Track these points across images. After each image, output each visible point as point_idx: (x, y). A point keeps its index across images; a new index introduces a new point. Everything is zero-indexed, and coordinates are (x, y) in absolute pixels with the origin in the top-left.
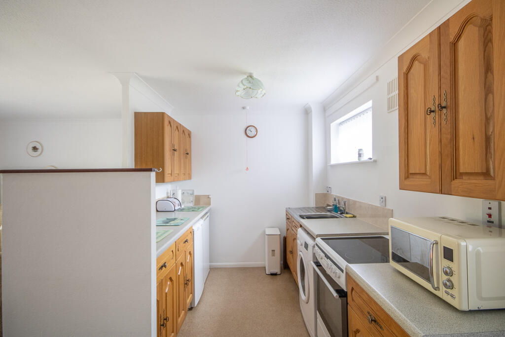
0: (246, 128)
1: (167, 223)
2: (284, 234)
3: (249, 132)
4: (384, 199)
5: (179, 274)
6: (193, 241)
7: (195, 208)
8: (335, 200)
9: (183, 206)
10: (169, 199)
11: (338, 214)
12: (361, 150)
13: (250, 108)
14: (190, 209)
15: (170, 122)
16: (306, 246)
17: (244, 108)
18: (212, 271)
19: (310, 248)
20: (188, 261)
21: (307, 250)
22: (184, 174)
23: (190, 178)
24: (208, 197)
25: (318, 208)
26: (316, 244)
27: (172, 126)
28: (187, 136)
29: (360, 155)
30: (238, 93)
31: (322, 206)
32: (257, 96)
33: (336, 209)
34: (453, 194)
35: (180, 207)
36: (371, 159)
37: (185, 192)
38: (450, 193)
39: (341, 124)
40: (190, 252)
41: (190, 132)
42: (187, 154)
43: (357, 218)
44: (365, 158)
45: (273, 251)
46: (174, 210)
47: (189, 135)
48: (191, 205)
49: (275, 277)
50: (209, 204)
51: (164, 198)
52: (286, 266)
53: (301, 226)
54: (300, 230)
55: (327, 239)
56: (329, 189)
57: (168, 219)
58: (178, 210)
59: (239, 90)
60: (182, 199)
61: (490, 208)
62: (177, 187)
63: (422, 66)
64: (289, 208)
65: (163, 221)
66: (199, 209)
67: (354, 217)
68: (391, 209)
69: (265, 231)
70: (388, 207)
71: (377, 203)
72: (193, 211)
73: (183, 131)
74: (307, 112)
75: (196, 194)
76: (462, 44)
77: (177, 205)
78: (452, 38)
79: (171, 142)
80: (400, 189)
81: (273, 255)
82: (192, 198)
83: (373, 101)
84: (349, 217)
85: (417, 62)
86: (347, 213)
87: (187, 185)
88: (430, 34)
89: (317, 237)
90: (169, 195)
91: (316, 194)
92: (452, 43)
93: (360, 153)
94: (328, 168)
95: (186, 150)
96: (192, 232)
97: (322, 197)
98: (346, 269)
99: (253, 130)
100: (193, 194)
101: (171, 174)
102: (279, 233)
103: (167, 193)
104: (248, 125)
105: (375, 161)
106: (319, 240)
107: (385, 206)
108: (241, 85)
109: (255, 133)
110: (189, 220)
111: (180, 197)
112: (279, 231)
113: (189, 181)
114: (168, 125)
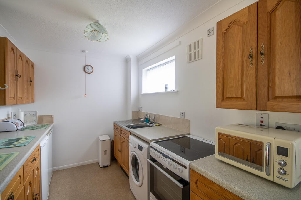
0: (84, 66)
1: (10, 144)
2: (113, 139)
3: (87, 69)
4: (184, 114)
5: (28, 194)
6: (40, 157)
7: (38, 126)
8: (146, 115)
9: (25, 126)
10: (10, 120)
11: (149, 124)
12: (167, 85)
13: (88, 52)
14: (33, 128)
15: (12, 49)
16: (140, 148)
17: (83, 51)
18: (55, 173)
19: (145, 150)
20: (36, 177)
21: (142, 151)
22: (28, 98)
23: (33, 101)
24: (51, 117)
25: (133, 121)
26: (151, 147)
27: (15, 53)
28: (31, 66)
29: (166, 88)
30: (86, 35)
31: (136, 119)
32: (101, 40)
33: (147, 120)
34: (267, 110)
35: (22, 126)
36: (174, 90)
37: (28, 113)
38: (265, 109)
39: (148, 70)
40: (38, 168)
41: (34, 64)
42: (31, 81)
43: (163, 125)
44: (169, 90)
45: (105, 151)
46: (16, 129)
47: (33, 66)
48: (34, 124)
49: (106, 168)
50: (52, 122)
51: (5, 119)
52: (113, 159)
53: (131, 134)
54: (131, 137)
55: (158, 142)
56: (140, 109)
57: (10, 140)
58: (21, 129)
59: (87, 31)
60: (25, 120)
61: (262, 118)
62: (19, 109)
63: (240, 28)
64: (116, 121)
65: (4, 143)
66: (43, 127)
67: (160, 125)
68: (189, 119)
69: (98, 138)
70: (186, 118)
71: (179, 117)
72: (37, 129)
73: (27, 61)
74: (127, 61)
75: (38, 114)
76: (279, 13)
77: (19, 125)
78: (269, 9)
79: (15, 67)
80: (216, 108)
81: (105, 154)
82: (34, 118)
83: (175, 56)
84: (158, 125)
85: (235, 25)
86: (156, 123)
87: (30, 107)
88: (248, 7)
89: (151, 142)
90: (10, 116)
91: (132, 112)
92: (269, 13)
93: (167, 86)
94: (140, 96)
95: (30, 78)
96: (39, 149)
97: (137, 113)
98: (189, 166)
99: (90, 68)
100: (36, 115)
101: (14, 98)
102: (109, 139)
103: (8, 115)
104: (86, 64)
105: (178, 92)
106: (152, 144)
107: (185, 118)
108: (90, 27)
109: (92, 71)
110: (36, 139)
111: (22, 118)
112: (109, 137)
113: (32, 104)
114: (10, 52)
